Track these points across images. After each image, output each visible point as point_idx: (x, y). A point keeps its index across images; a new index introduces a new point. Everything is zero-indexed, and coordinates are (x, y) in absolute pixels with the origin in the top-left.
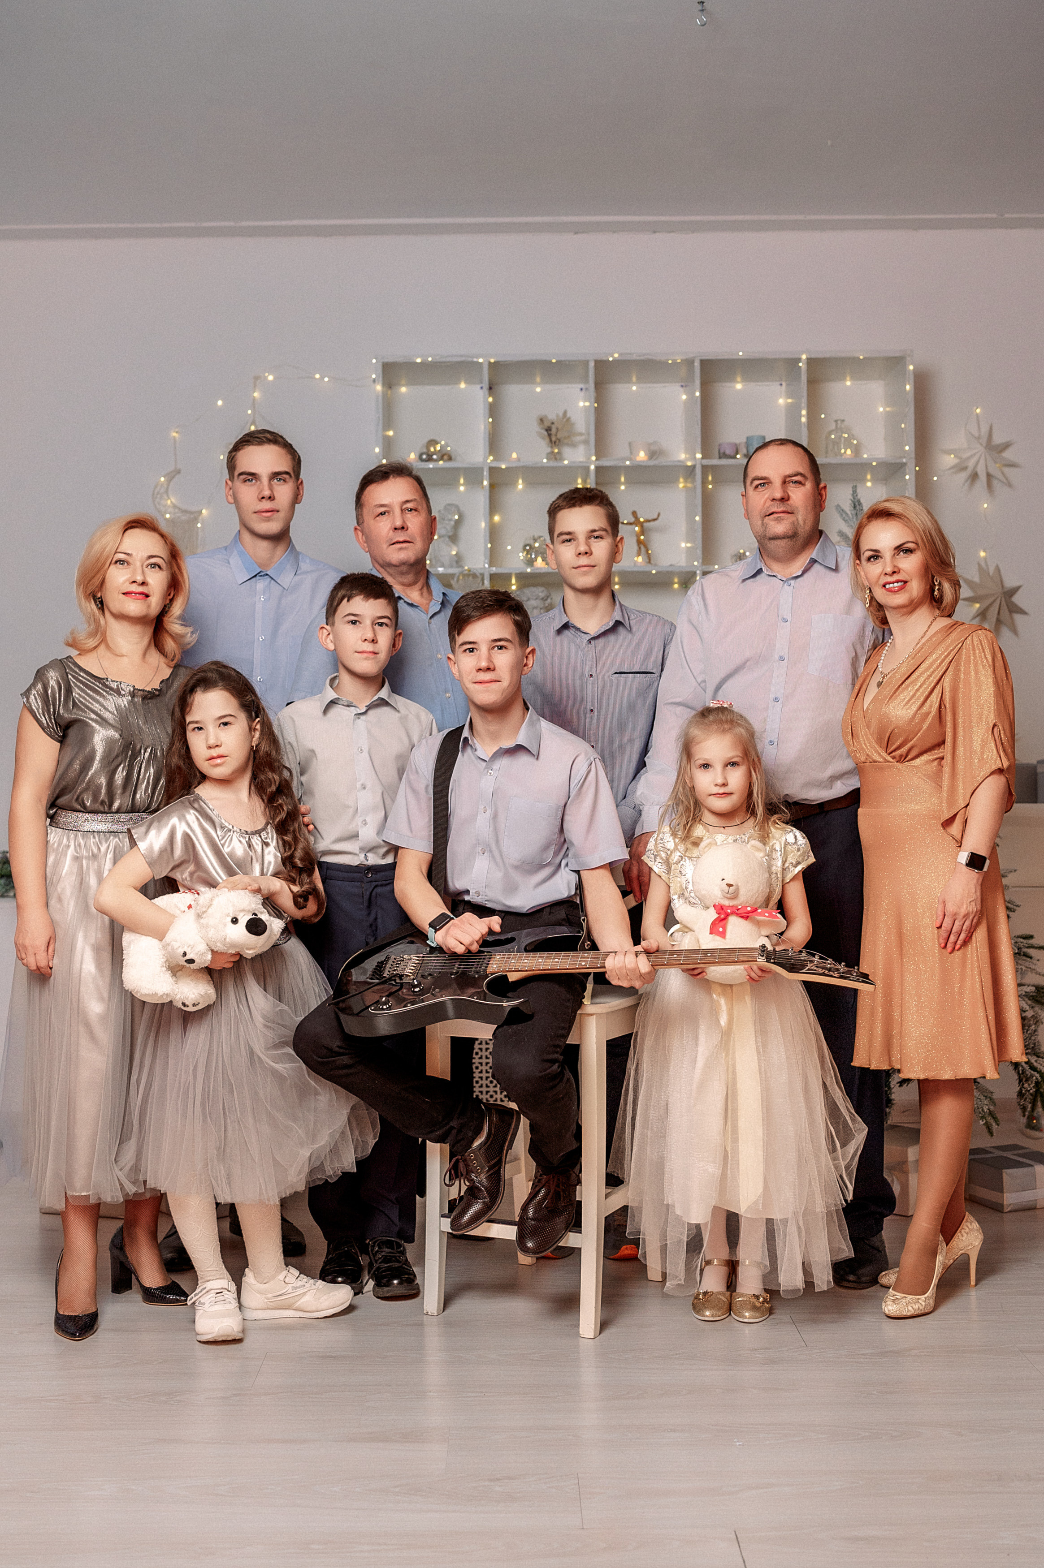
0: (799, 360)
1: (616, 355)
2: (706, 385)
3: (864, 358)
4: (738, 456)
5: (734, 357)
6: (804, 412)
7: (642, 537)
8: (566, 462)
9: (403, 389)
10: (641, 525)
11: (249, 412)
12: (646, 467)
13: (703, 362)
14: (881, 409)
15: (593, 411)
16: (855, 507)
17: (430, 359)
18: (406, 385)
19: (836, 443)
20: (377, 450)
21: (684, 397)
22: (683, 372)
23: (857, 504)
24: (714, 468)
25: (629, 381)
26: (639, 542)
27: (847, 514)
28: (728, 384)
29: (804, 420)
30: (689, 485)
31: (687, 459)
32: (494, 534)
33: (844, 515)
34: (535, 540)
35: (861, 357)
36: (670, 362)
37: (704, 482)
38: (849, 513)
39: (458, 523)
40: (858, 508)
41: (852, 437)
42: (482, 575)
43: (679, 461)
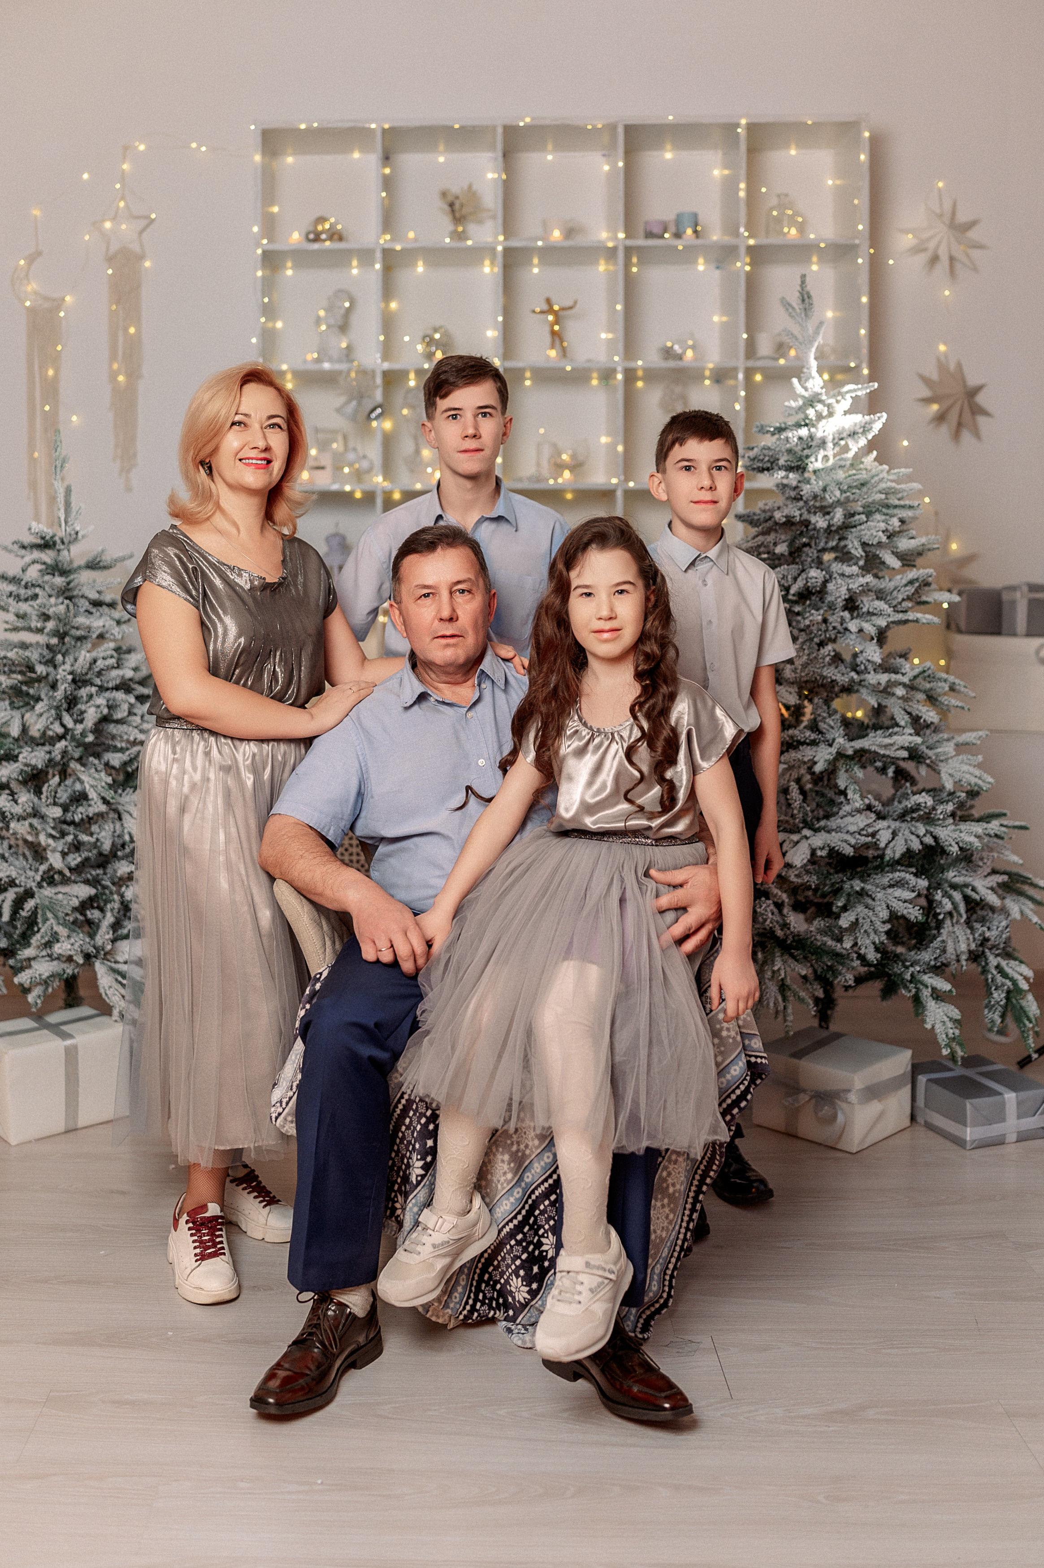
0: (738, 125)
1: (528, 120)
2: (630, 153)
3: (814, 123)
4: (667, 235)
5: (663, 122)
6: (742, 186)
7: (556, 328)
8: (470, 243)
9: (290, 160)
10: (555, 313)
11: (118, 186)
12: (562, 248)
13: (628, 129)
14: (830, 182)
15: (500, 184)
16: (803, 300)
17: (315, 125)
18: (294, 154)
19: (778, 220)
20: (255, 229)
21: (606, 168)
22: (606, 138)
23: (806, 296)
24: (639, 249)
25: (543, 149)
26: (553, 333)
27: (793, 308)
28: (655, 153)
29: (742, 194)
30: (611, 268)
31: (609, 239)
32: (388, 324)
33: (790, 310)
34: (436, 330)
35: (810, 122)
36: (589, 127)
37: (627, 265)
38: (797, 307)
39: (348, 311)
40: (807, 301)
41: (797, 213)
42: (373, 371)
43: (599, 242)
